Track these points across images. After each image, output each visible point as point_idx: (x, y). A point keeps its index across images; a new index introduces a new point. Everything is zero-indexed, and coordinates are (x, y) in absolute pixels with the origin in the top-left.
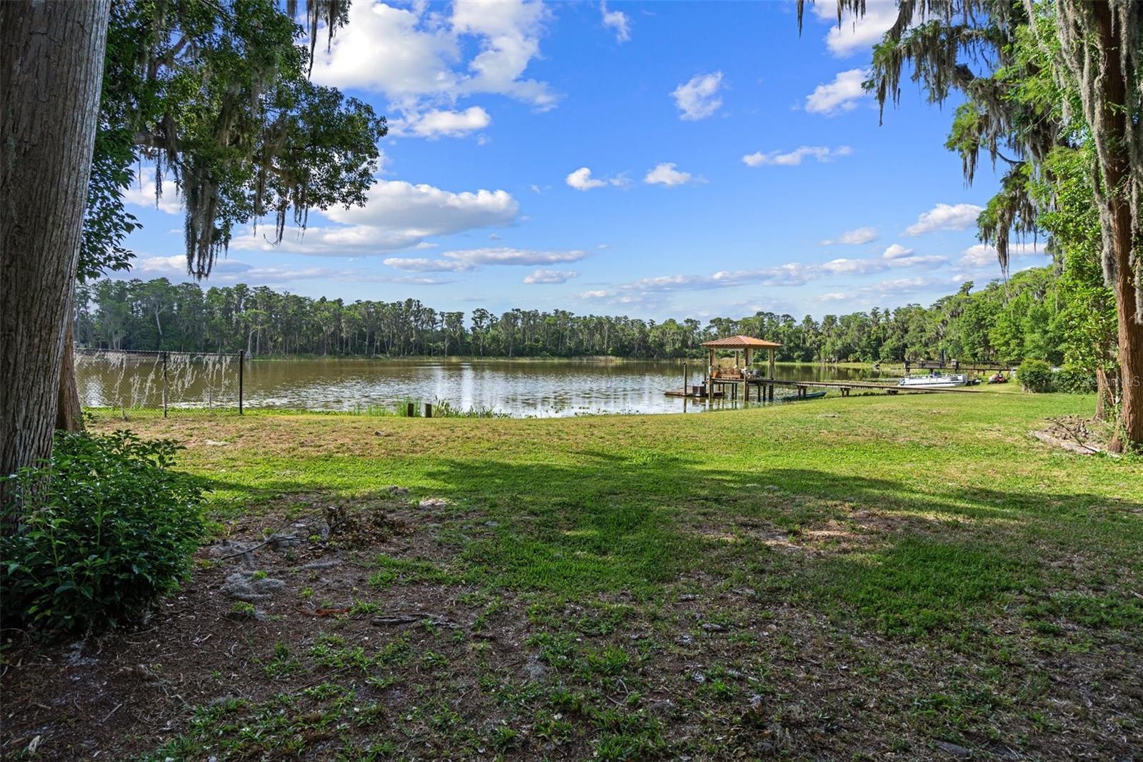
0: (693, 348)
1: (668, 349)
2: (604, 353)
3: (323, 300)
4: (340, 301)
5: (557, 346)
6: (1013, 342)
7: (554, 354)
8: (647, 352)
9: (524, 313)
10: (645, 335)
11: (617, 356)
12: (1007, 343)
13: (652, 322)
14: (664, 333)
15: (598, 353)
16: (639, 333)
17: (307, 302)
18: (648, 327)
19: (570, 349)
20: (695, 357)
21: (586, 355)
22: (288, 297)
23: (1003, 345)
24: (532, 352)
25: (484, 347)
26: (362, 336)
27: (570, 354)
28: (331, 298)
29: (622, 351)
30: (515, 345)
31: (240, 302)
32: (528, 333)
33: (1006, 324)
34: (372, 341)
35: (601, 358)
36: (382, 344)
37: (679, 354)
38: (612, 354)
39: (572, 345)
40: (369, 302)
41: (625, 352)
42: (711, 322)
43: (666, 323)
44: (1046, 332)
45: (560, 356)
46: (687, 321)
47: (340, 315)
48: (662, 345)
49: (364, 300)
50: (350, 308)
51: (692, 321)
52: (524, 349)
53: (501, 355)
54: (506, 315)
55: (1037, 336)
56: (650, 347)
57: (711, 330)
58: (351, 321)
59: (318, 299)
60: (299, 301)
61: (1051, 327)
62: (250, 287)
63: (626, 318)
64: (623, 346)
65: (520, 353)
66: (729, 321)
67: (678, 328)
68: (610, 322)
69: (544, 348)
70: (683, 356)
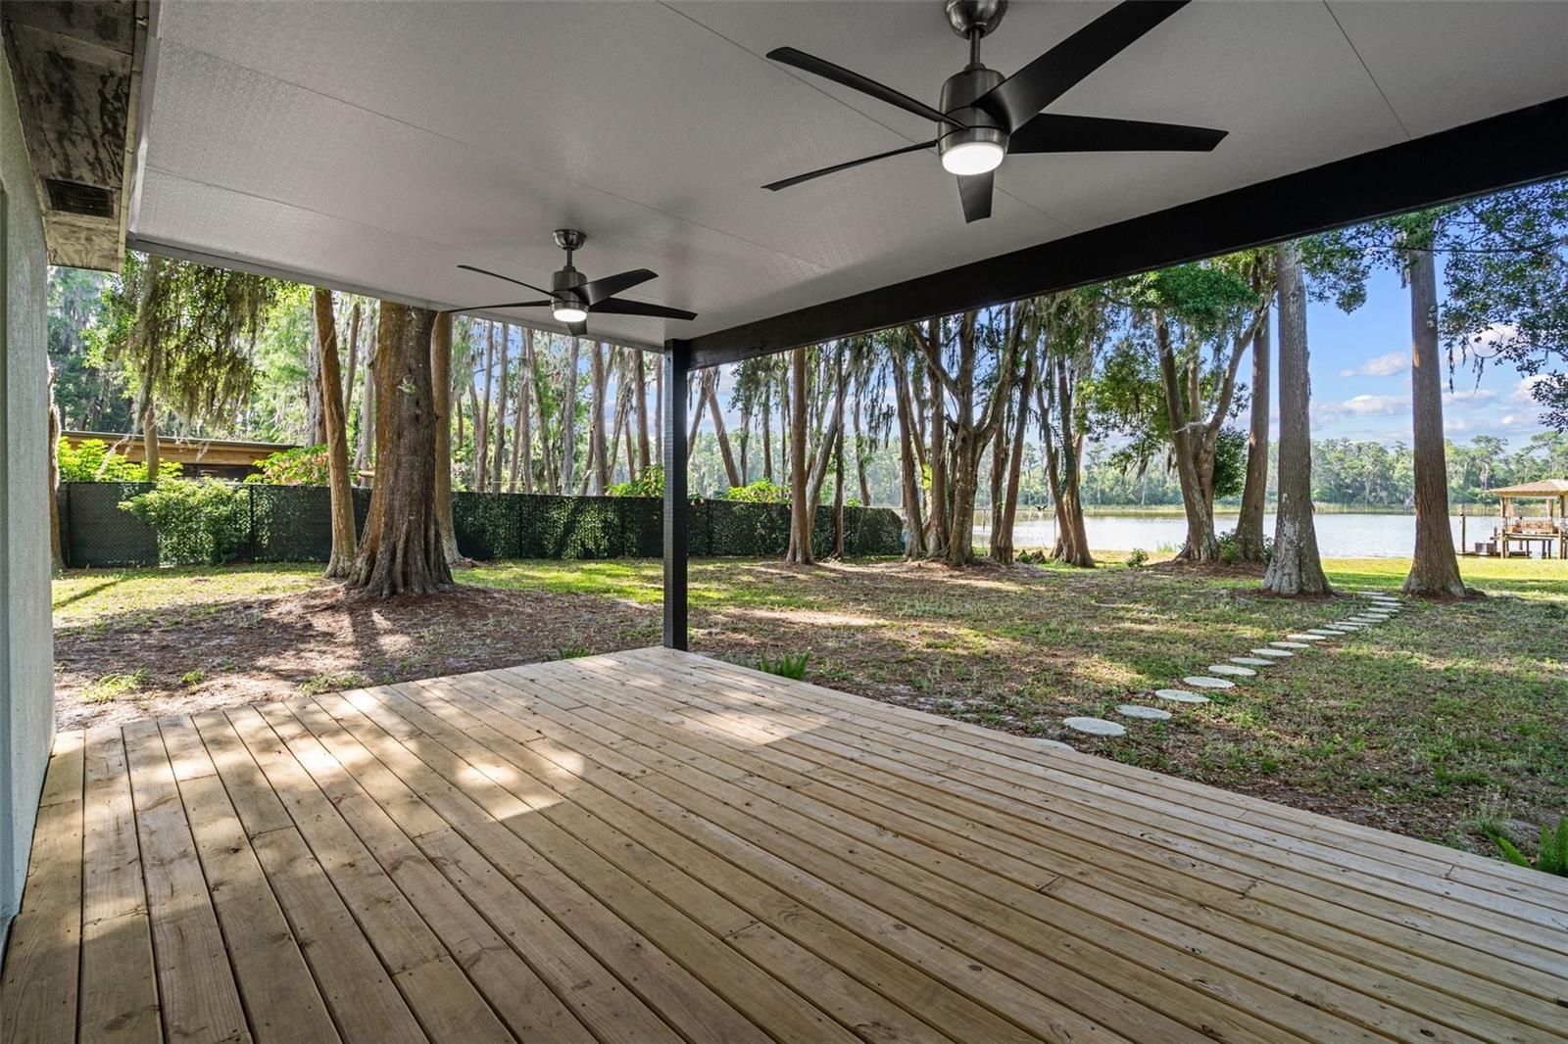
0: (1490, 486)
8: (1390, 495)
16: (1374, 464)
25: (1103, 492)
30: (1150, 489)
56: (1396, 488)
57: (1534, 454)
65: (1161, 502)
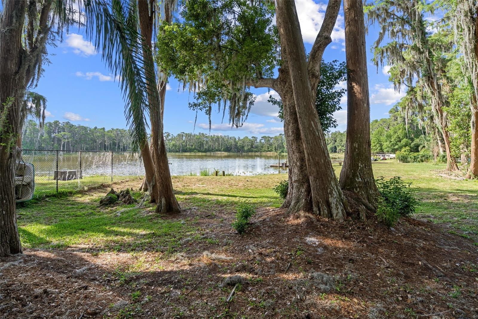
0: (255, 148)
1: (246, 148)
2: (220, 151)
3: (96, 128)
4: (104, 129)
5: (200, 148)
6: (378, 145)
7: (199, 151)
8: (237, 150)
9: (186, 134)
10: (236, 143)
11: (225, 151)
12: (375, 146)
13: (239, 138)
14: (243, 142)
15: (217, 151)
16: (234, 142)
17: (88, 129)
18: (237, 139)
19: (206, 149)
20: (256, 152)
21: (212, 151)
22: (79, 127)
23: (374, 146)
24: (191, 151)
25: (169, 149)
26: (114, 144)
27: (206, 151)
28: (99, 127)
29: (228, 149)
30: (183, 148)
31: (55, 128)
32: (188, 143)
33: (375, 139)
34: (119, 146)
35: (219, 152)
36: (124, 147)
37: (249, 151)
38: (223, 151)
39: (207, 147)
40: (117, 129)
41: (228, 150)
42: (262, 137)
43: (244, 138)
44: (391, 142)
45: (202, 152)
46: (252, 137)
47: (105, 135)
48: (243, 147)
49: (115, 128)
50: (108, 132)
51: (254, 137)
52: (187, 149)
53: (177, 152)
54: (179, 135)
55: (388, 143)
56: (238, 148)
57: (262, 141)
58: (110, 138)
59: (93, 128)
60: (85, 128)
61: (392, 140)
62: (61, 122)
63: (228, 136)
64: (227, 148)
65: (185, 151)
66: (269, 137)
67: (250, 140)
68: (222, 138)
69: (195, 149)
70: (252, 151)
